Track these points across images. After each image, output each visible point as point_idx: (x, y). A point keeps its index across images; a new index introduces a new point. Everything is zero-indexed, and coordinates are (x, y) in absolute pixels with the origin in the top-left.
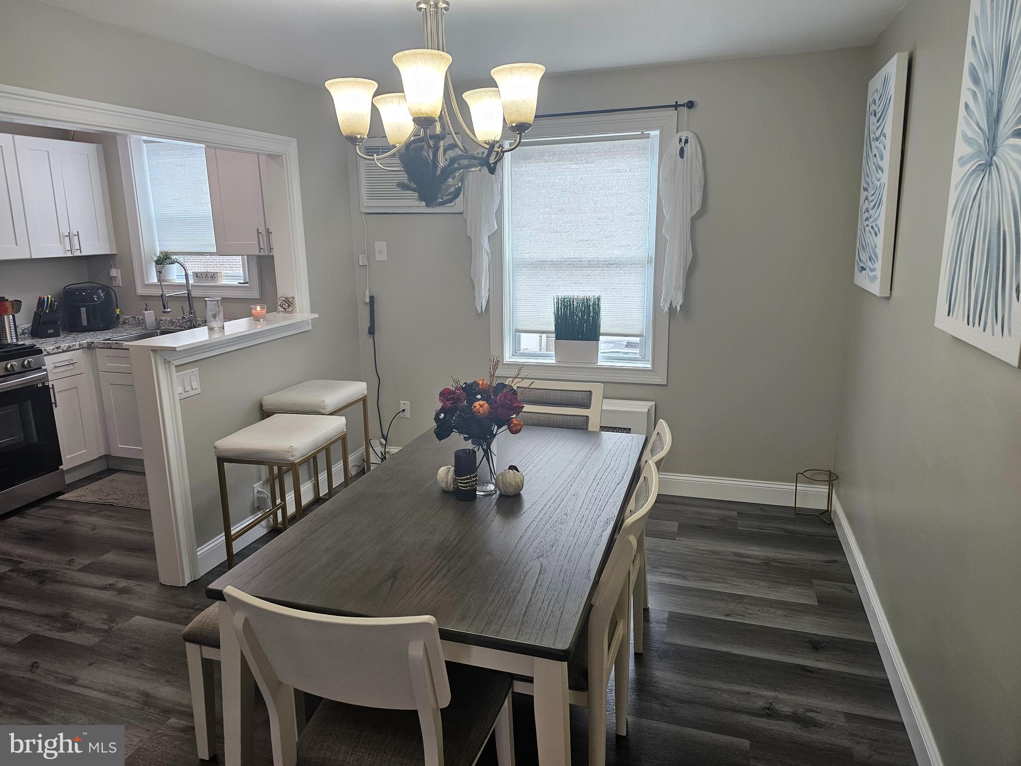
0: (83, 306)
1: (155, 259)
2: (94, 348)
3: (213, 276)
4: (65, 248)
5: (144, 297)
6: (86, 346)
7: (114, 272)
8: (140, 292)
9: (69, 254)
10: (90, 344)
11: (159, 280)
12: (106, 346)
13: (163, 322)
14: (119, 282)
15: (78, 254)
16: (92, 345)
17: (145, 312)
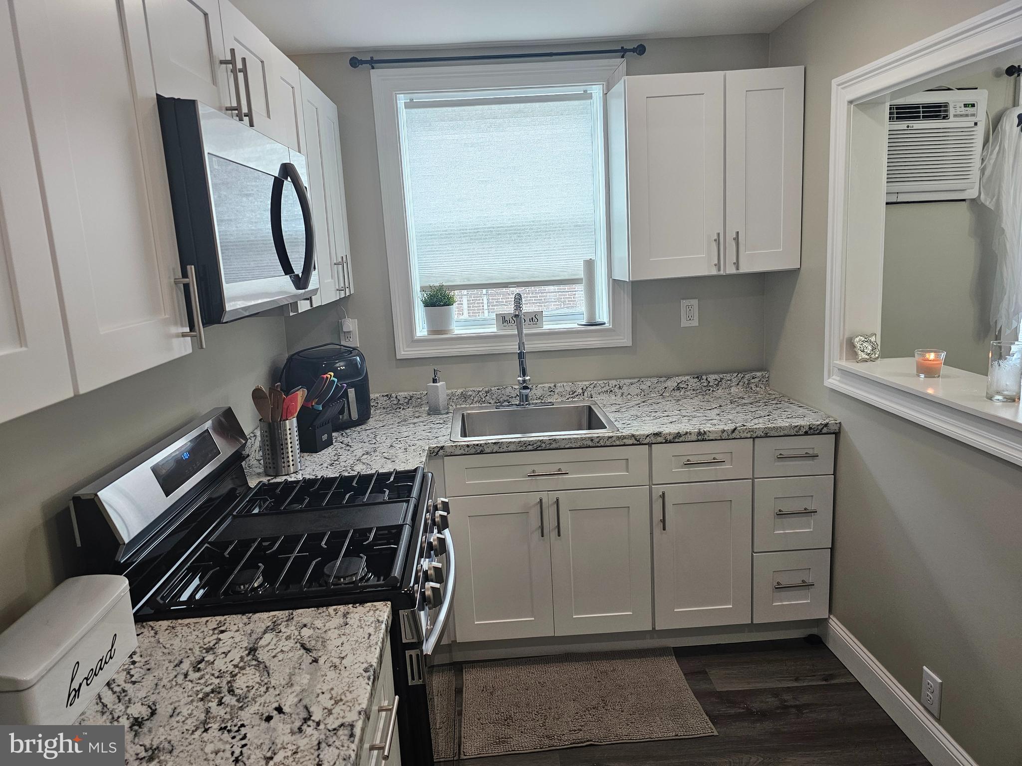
0: (350, 386)
2: (442, 457)
4: (335, 284)
5: (407, 362)
7: (349, 324)
8: (403, 353)
14: (356, 340)
17: (431, 384)
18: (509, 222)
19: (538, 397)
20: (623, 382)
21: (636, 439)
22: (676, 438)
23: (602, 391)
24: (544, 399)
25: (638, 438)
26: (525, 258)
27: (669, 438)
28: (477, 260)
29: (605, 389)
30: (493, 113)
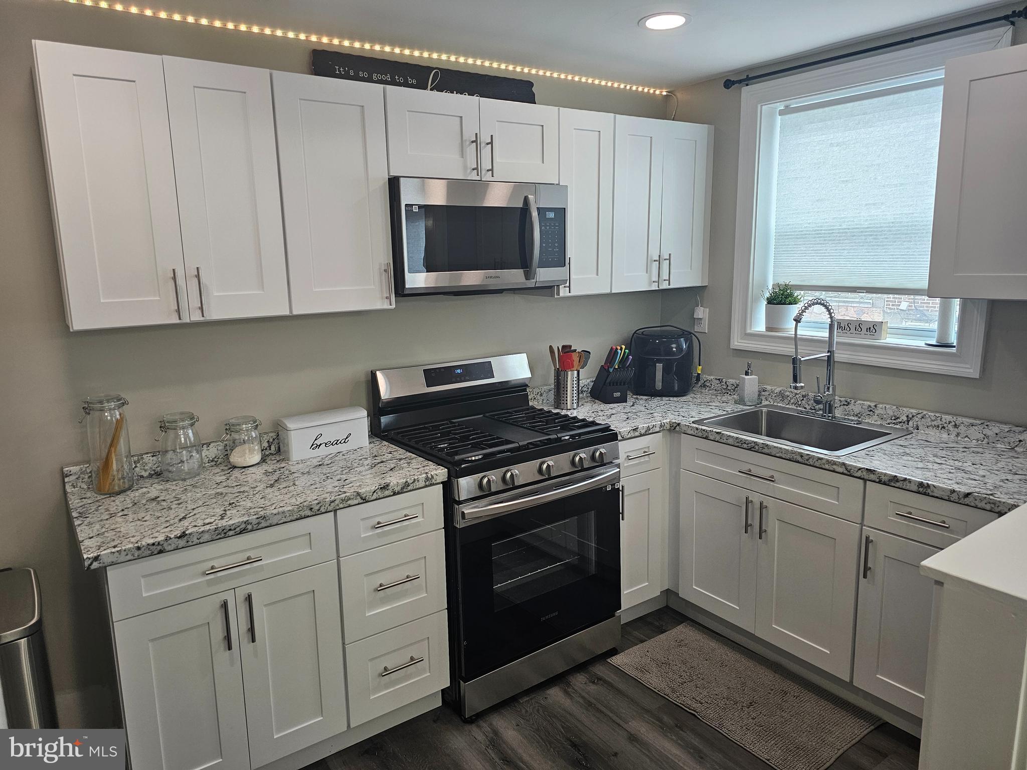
0: (659, 361)
1: (767, 295)
2: (680, 433)
3: (873, 328)
4: (650, 277)
5: (741, 353)
6: (668, 427)
7: (701, 313)
8: (736, 343)
9: (654, 287)
10: (675, 425)
11: (769, 329)
12: (700, 434)
13: (767, 393)
14: (705, 327)
15: (664, 286)
16: (678, 427)
17: (744, 376)
18: (866, 223)
19: (856, 413)
20: (960, 419)
21: (846, 469)
22: (892, 482)
23: (931, 425)
24: (862, 417)
25: (849, 468)
26: (879, 263)
27: (884, 478)
28: (828, 261)
29: (935, 423)
30: (864, 109)
